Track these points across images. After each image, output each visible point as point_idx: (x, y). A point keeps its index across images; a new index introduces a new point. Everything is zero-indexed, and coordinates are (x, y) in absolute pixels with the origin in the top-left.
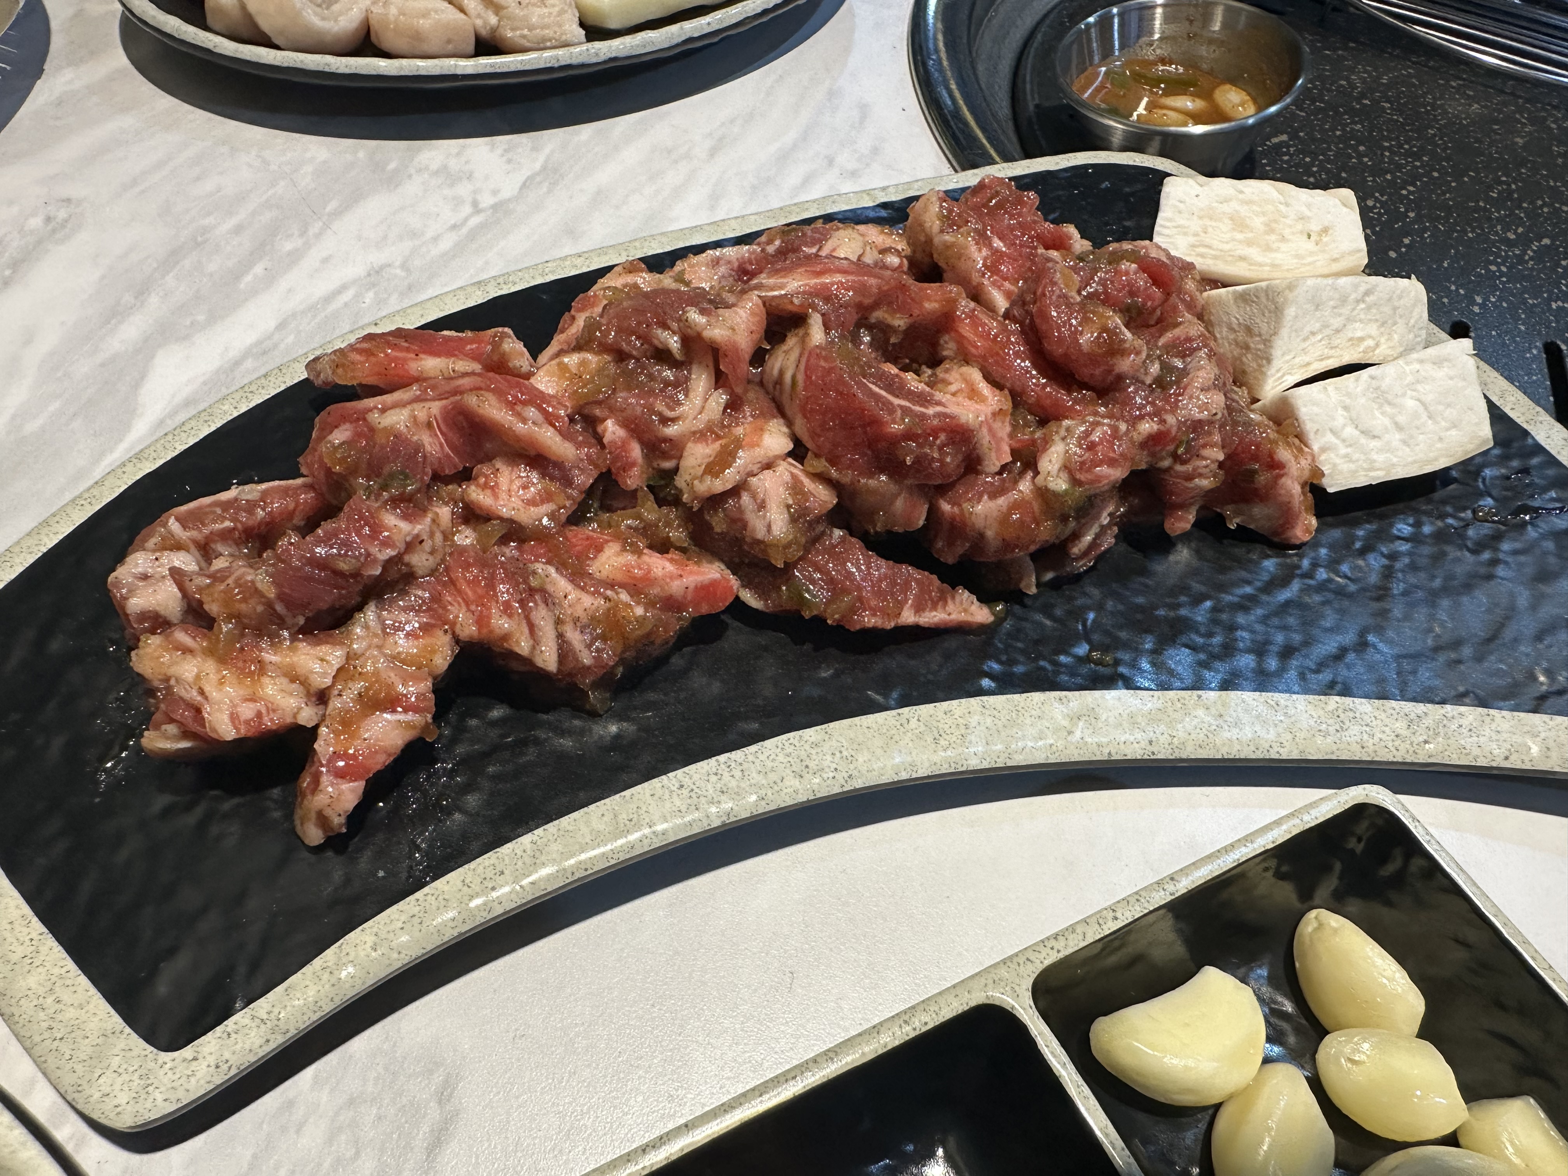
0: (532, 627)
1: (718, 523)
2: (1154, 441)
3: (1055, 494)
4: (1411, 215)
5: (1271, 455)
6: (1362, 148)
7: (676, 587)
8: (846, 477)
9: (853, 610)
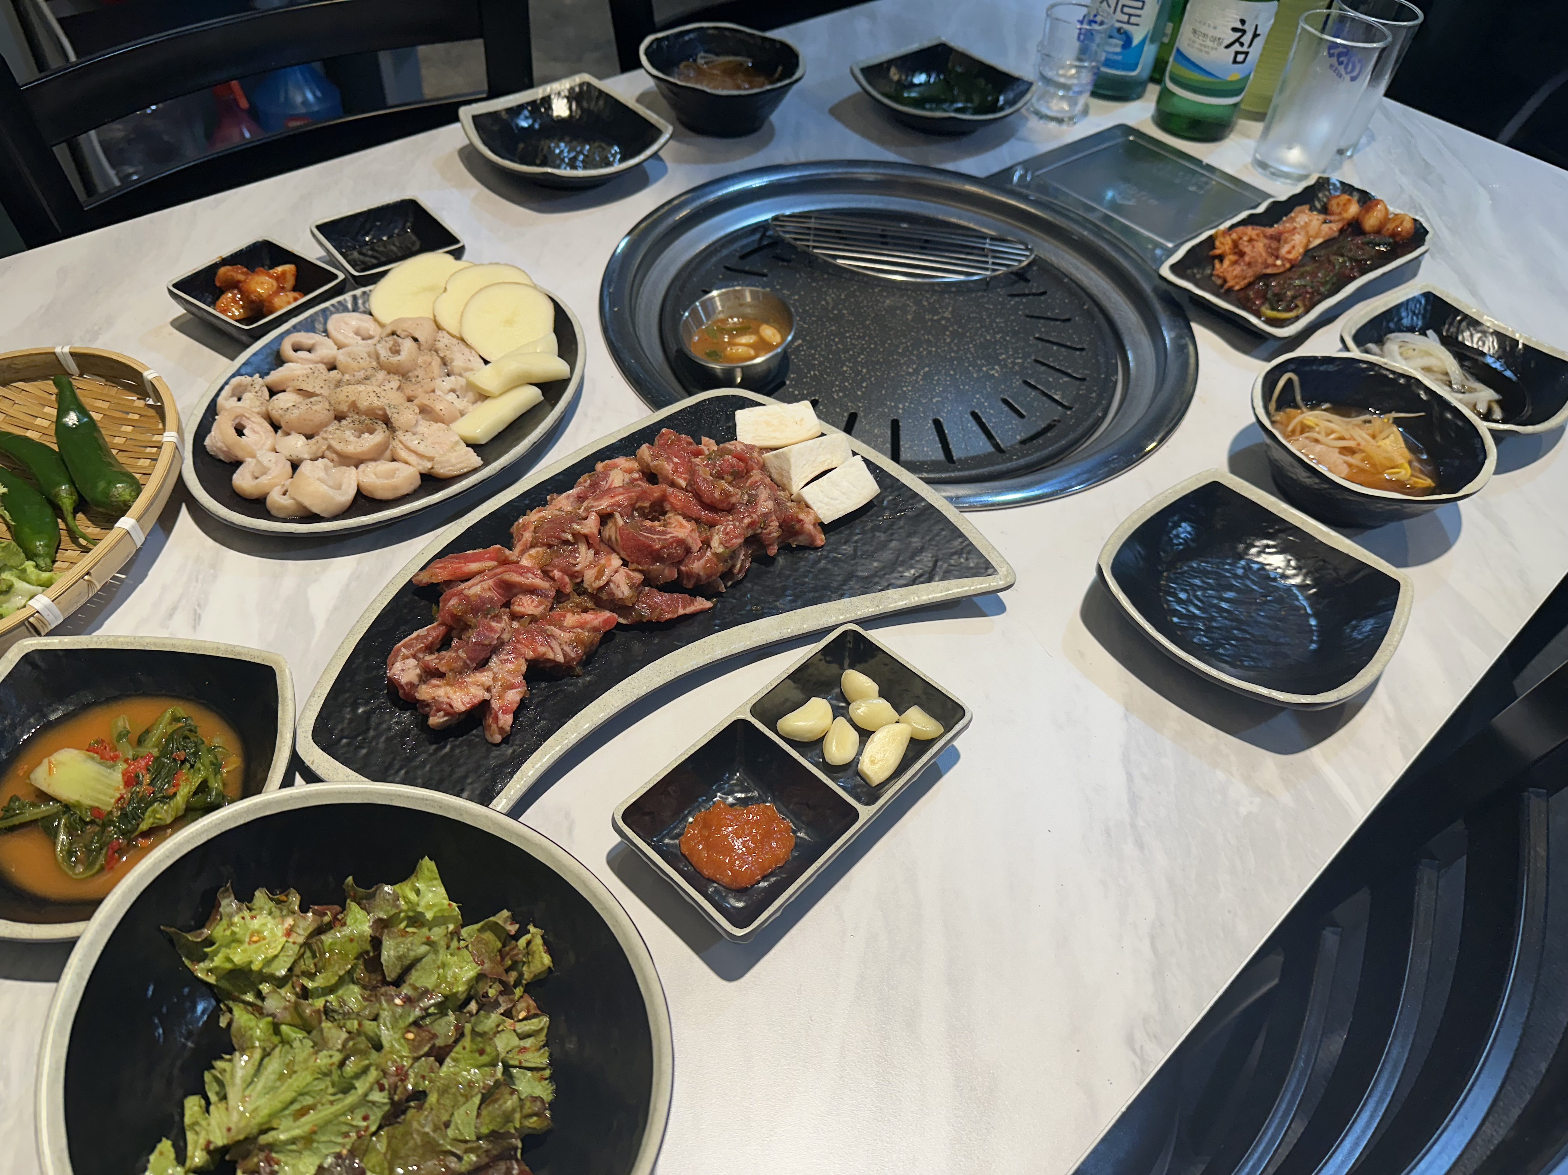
0: (552, 648)
1: (604, 596)
2: (751, 524)
3: (720, 554)
4: (864, 370)
5: (797, 518)
6: (837, 340)
7: (596, 623)
8: (645, 567)
9: (661, 614)
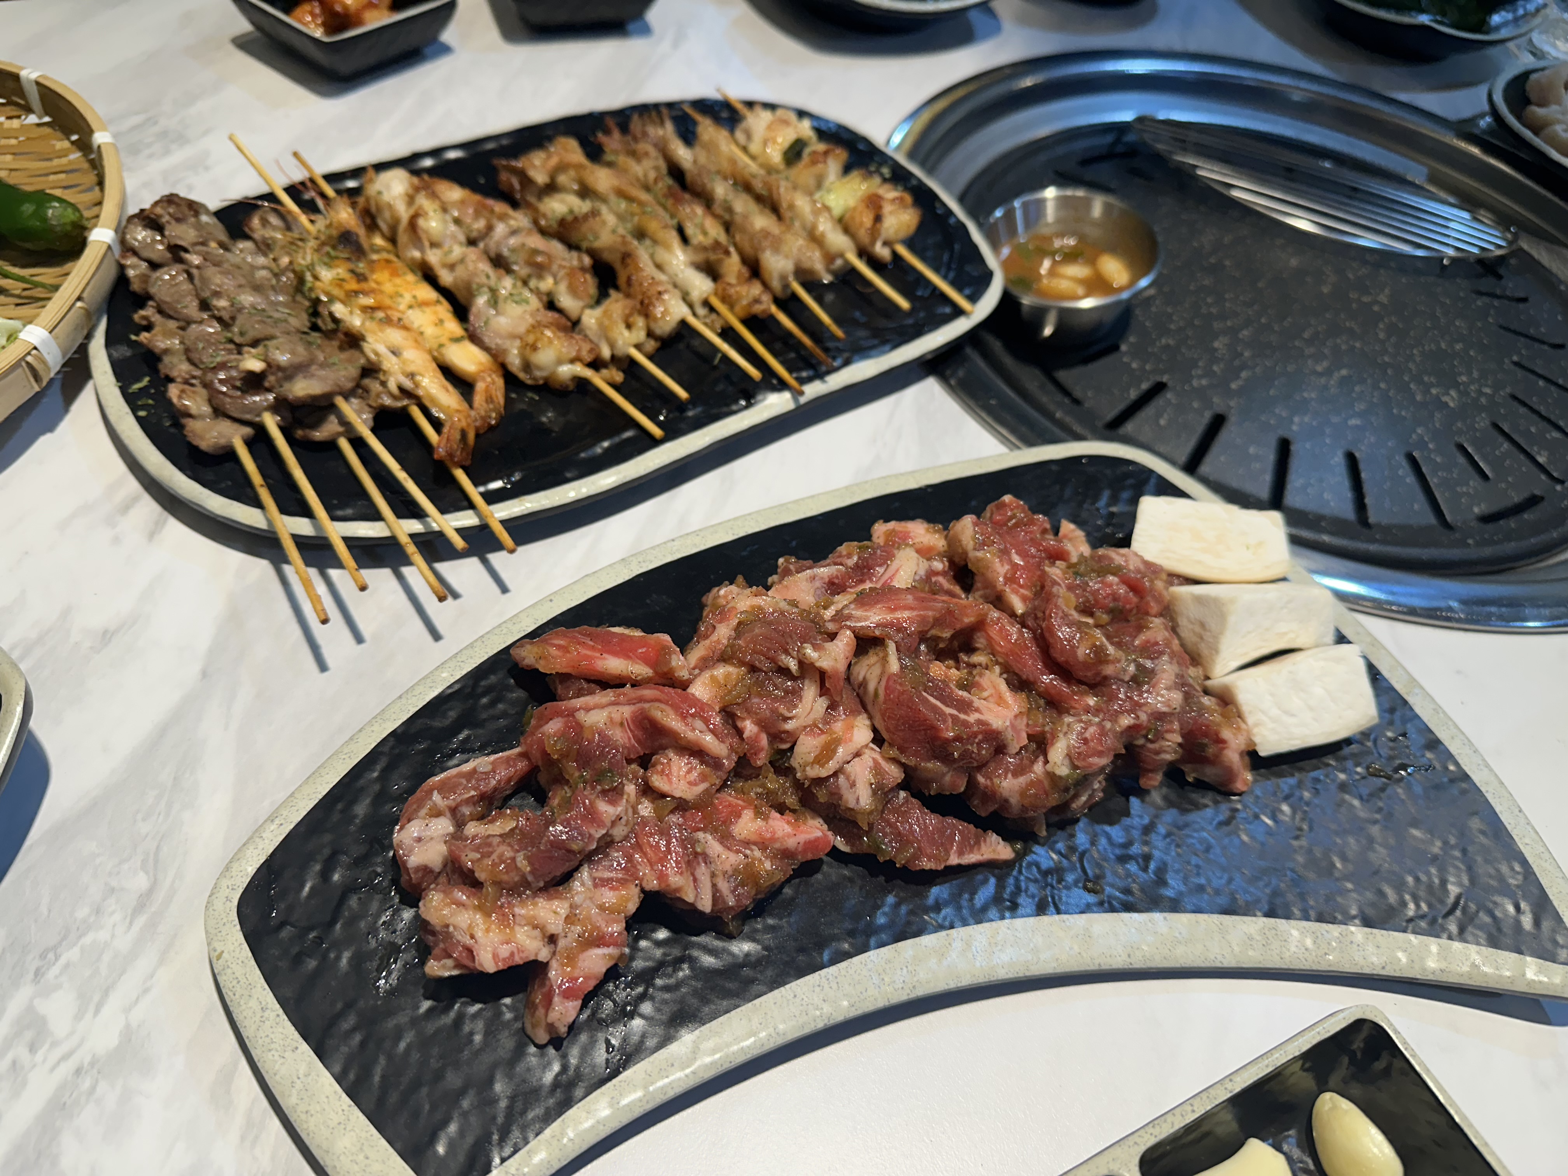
0: (695, 880)
1: (822, 795)
2: (1132, 729)
3: (1060, 777)
5: (1218, 735)
7: (791, 843)
8: (912, 761)
9: (916, 857)
